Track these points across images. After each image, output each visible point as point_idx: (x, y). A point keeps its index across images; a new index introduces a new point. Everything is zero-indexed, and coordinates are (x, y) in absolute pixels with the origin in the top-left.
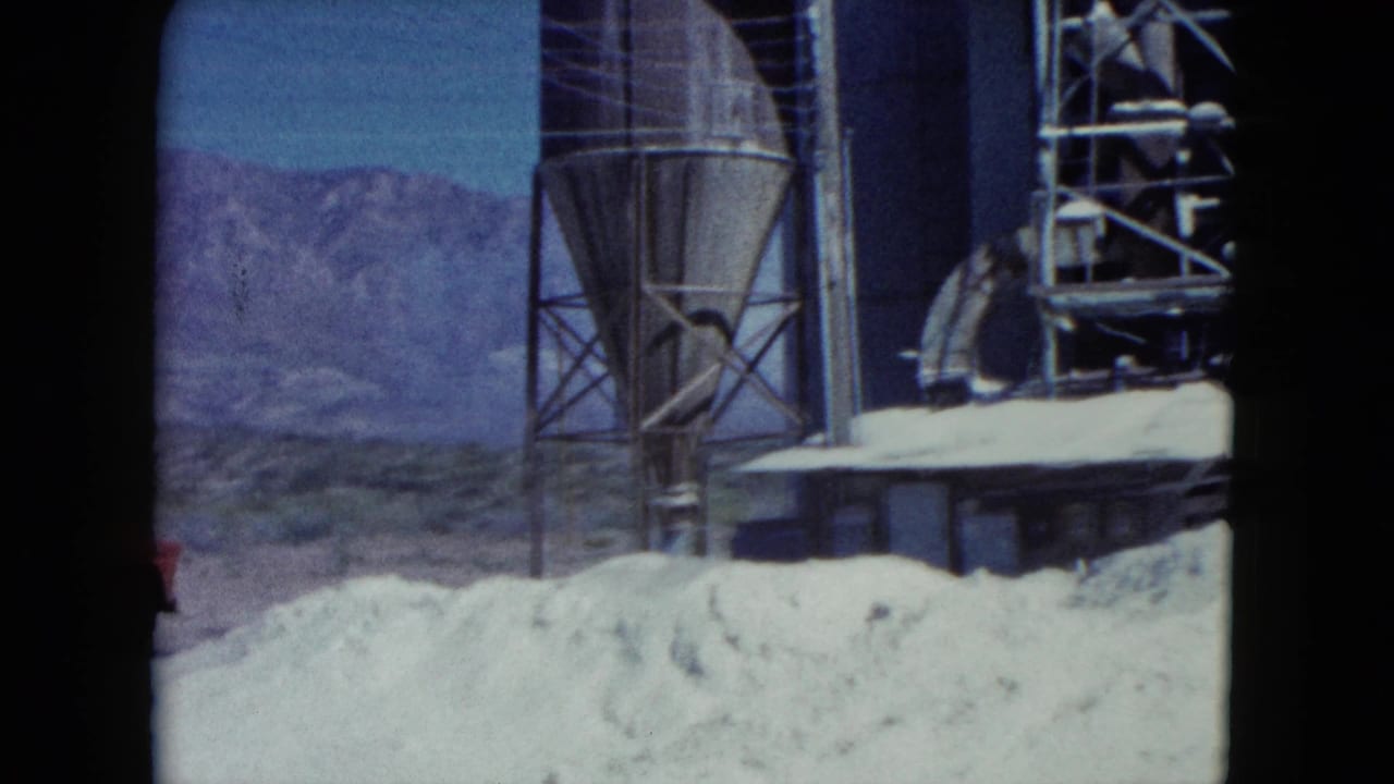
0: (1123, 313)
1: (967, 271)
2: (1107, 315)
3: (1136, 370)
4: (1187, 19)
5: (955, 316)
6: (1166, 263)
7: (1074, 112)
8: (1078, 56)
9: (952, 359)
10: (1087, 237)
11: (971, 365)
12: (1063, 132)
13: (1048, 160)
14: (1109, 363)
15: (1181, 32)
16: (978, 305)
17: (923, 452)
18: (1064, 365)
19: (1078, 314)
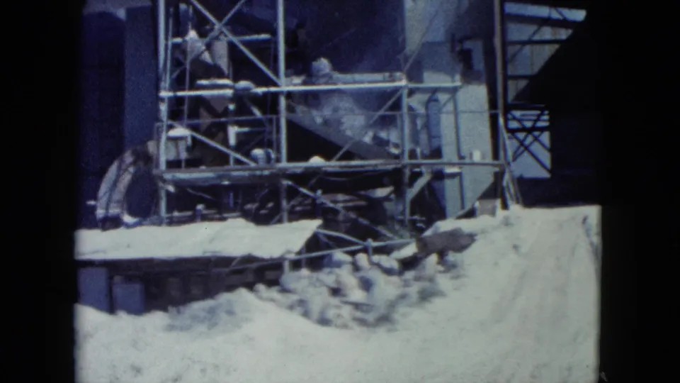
0: (200, 184)
1: (122, 161)
2: (193, 185)
3: (205, 212)
4: (235, 40)
5: (115, 184)
6: (222, 159)
7: (178, 84)
8: (181, 57)
9: (112, 205)
10: (182, 146)
11: (122, 207)
12: (171, 94)
13: (163, 108)
14: (193, 208)
15: (232, 46)
16: (127, 178)
17: (97, 252)
18: (170, 209)
19: (177, 184)
